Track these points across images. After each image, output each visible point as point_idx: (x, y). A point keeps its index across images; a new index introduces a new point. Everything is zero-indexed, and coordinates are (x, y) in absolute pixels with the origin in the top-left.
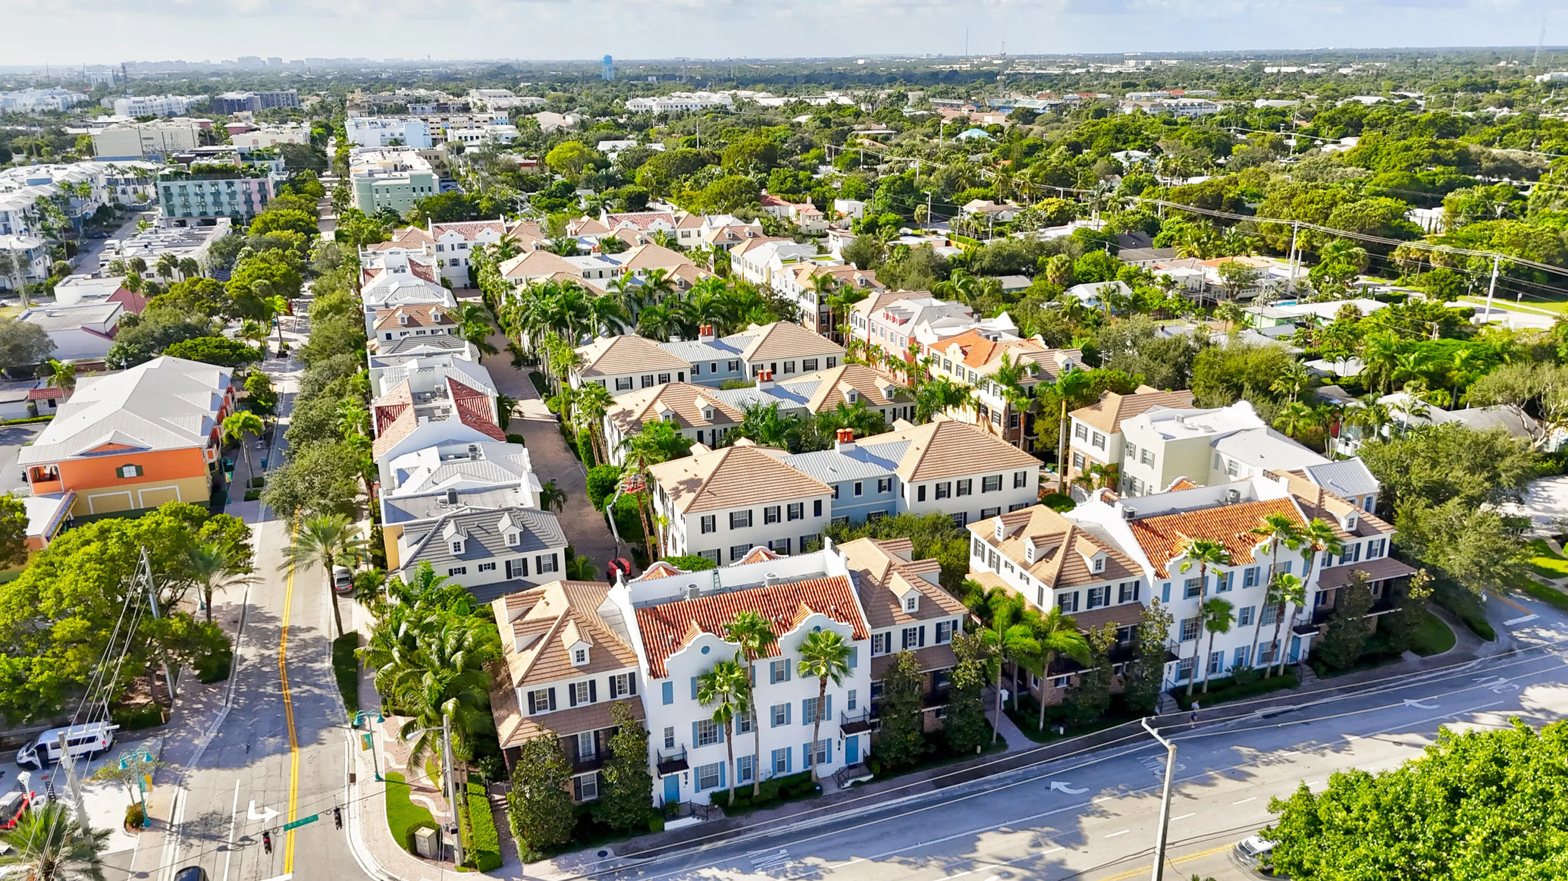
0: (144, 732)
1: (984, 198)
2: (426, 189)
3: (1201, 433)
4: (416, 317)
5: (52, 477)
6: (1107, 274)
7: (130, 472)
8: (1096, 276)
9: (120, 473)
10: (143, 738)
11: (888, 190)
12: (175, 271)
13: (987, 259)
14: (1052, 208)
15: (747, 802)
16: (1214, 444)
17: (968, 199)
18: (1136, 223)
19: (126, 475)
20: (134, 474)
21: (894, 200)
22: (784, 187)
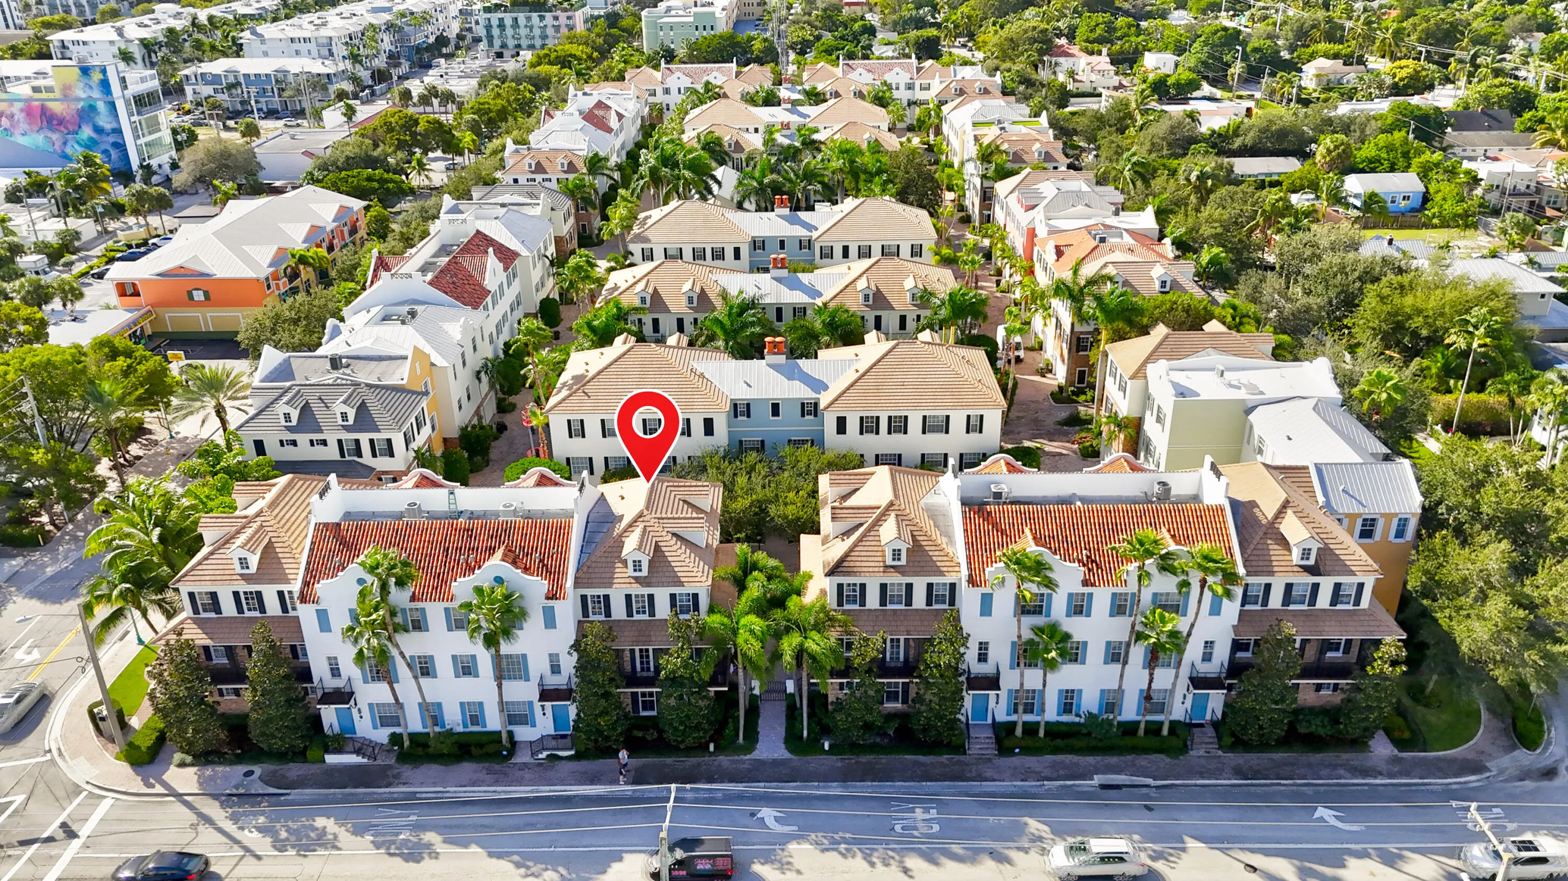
0: (20, 550)
1: (1336, 56)
2: (708, 28)
3: (1242, 394)
4: (545, 164)
5: (136, 294)
6: (1401, 163)
7: (199, 296)
8: (1386, 164)
9: (191, 297)
10: (14, 557)
11: (1206, 43)
12: (435, 102)
13: (1251, 134)
14: (1404, 73)
15: (420, 751)
16: (1250, 411)
17: (1312, 57)
18: (1501, 98)
19: (196, 298)
20: (203, 298)
21: (1211, 56)
22: (1093, 36)
